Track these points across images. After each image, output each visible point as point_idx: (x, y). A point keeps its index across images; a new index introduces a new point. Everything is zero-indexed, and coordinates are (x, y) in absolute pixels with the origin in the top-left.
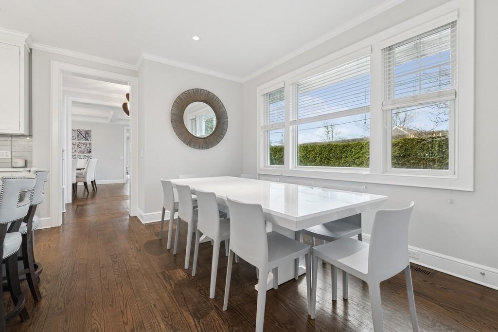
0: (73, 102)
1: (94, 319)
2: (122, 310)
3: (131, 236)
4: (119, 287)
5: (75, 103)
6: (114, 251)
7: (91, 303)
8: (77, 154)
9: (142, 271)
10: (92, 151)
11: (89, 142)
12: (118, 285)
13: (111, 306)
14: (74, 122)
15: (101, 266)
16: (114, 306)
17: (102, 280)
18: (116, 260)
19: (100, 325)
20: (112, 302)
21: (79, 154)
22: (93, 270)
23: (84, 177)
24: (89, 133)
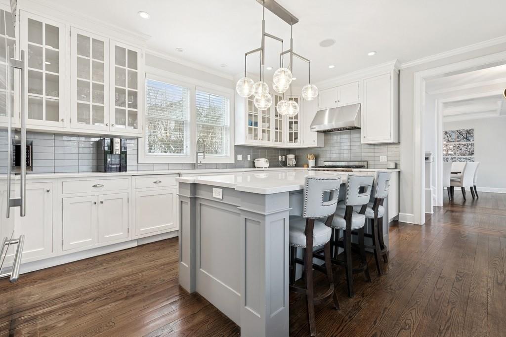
0: (444, 103)
1: (412, 315)
2: (442, 329)
3: (497, 262)
4: (450, 307)
5: (446, 104)
6: (464, 269)
7: (415, 301)
8: (457, 157)
9: (489, 308)
10: (475, 152)
11: (470, 143)
12: (450, 304)
13: (433, 317)
14: (445, 124)
15: (441, 276)
16: (435, 319)
17: (436, 289)
18: (460, 279)
19: (414, 324)
20: (435, 315)
21: (459, 157)
22: (431, 275)
23: (460, 182)
24: (470, 132)
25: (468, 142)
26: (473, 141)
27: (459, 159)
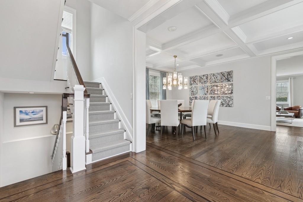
8: (221, 95)
10: (233, 92)
24: (230, 73)
25: (229, 83)
26: (232, 81)
27: (222, 98)
